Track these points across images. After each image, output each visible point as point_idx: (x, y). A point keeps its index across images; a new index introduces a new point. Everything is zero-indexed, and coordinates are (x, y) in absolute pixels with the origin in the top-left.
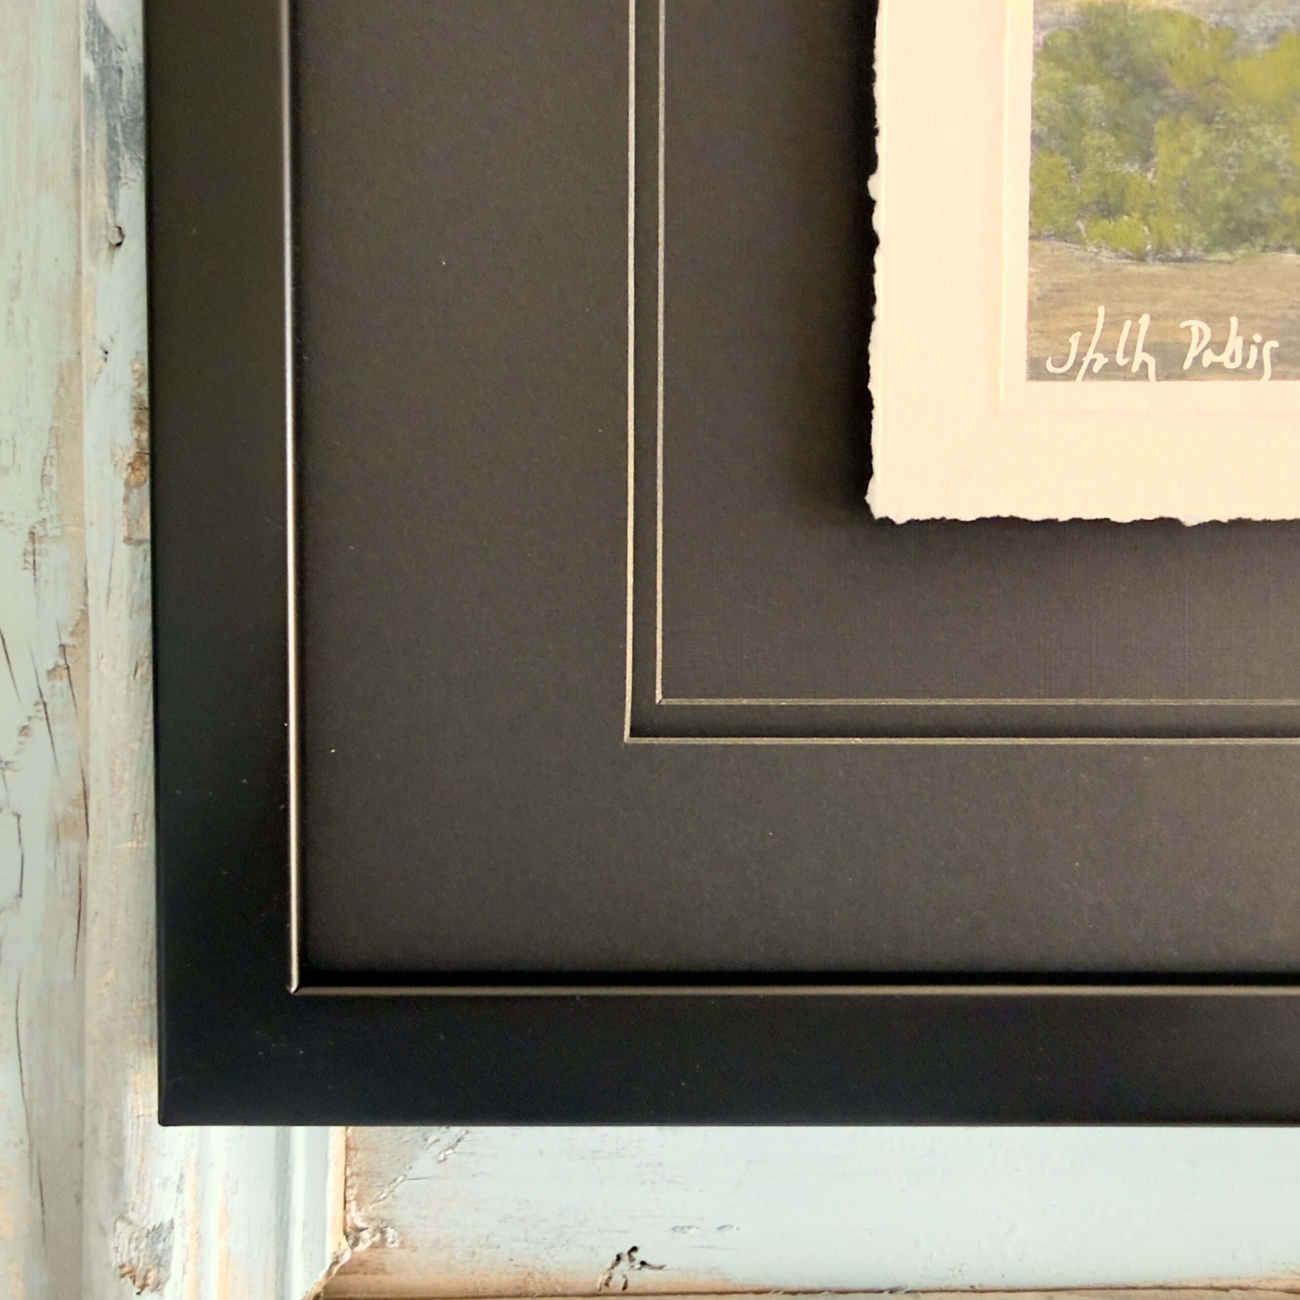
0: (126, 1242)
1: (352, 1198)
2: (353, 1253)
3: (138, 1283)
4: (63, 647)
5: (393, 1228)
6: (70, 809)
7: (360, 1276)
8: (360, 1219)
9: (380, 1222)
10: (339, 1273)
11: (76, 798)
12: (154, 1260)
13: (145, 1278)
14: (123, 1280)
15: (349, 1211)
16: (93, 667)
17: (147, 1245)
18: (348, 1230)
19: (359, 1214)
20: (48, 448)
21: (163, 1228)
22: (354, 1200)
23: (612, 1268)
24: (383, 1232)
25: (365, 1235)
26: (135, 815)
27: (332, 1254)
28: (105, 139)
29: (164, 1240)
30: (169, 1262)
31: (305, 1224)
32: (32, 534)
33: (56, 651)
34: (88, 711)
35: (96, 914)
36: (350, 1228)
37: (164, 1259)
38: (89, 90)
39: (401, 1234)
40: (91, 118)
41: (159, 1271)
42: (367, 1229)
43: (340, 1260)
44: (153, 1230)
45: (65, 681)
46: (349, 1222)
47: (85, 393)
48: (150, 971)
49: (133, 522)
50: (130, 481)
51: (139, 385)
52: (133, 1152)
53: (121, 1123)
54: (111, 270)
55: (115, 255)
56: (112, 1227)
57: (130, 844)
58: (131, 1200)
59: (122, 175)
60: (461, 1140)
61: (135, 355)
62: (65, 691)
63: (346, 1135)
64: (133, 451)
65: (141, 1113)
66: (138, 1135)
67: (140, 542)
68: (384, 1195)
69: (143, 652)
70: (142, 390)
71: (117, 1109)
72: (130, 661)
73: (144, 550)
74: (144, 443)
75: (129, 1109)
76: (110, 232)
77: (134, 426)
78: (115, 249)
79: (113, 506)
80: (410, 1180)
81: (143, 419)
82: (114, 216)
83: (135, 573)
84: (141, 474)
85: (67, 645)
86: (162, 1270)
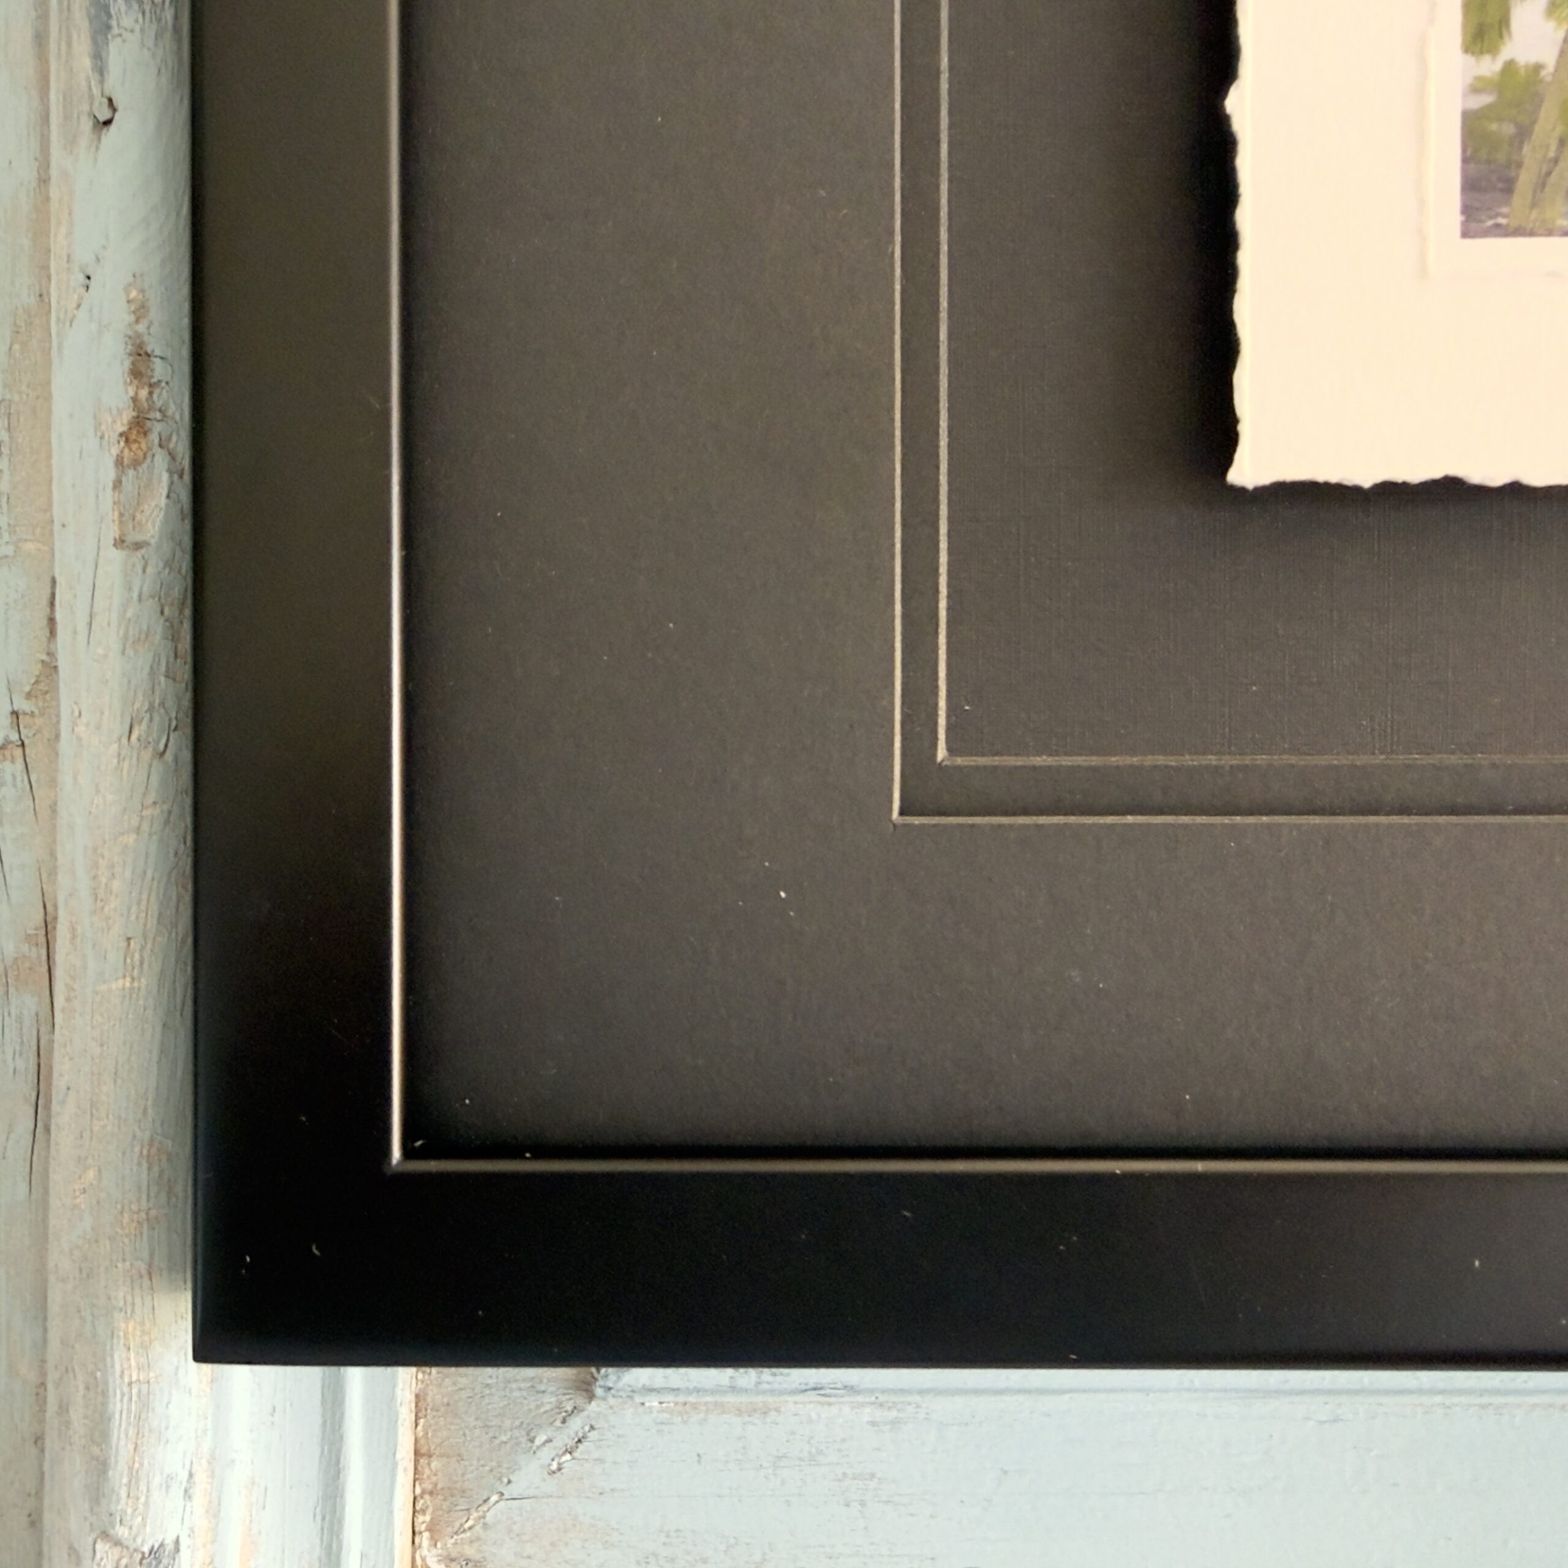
4: (15, 714)
6: (25, 948)
9: (464, 1563)
11: (35, 932)
16: (64, 731)
19: (434, 1551)
21: (164, 1551)
22: (426, 1530)
26: (129, 939)
33: (6, 721)
44: (150, 1554)
45: (19, 763)
46: (419, 1562)
47: (55, 342)
48: (149, 1169)
49: (127, 515)
50: (122, 458)
51: (137, 321)
52: (123, 1436)
53: (105, 1393)
54: (96, 160)
55: (103, 138)
56: (90, 1548)
57: (120, 982)
58: (119, 1507)
59: (114, 23)
60: (583, 1440)
61: (131, 279)
62: (19, 779)
63: (415, 1434)
64: (128, 415)
65: (134, 1378)
66: (129, 1411)
67: (138, 546)
68: (470, 1523)
69: (140, 703)
70: (141, 328)
71: (99, 1374)
72: (122, 716)
73: (143, 557)
74: (146, 405)
75: (118, 1373)
76: (96, 104)
77: (129, 380)
78: (101, 129)
79: (97, 496)
80: (507, 1500)
81: (143, 370)
82: (102, 82)
83: (130, 589)
84: (140, 448)
85: (21, 712)
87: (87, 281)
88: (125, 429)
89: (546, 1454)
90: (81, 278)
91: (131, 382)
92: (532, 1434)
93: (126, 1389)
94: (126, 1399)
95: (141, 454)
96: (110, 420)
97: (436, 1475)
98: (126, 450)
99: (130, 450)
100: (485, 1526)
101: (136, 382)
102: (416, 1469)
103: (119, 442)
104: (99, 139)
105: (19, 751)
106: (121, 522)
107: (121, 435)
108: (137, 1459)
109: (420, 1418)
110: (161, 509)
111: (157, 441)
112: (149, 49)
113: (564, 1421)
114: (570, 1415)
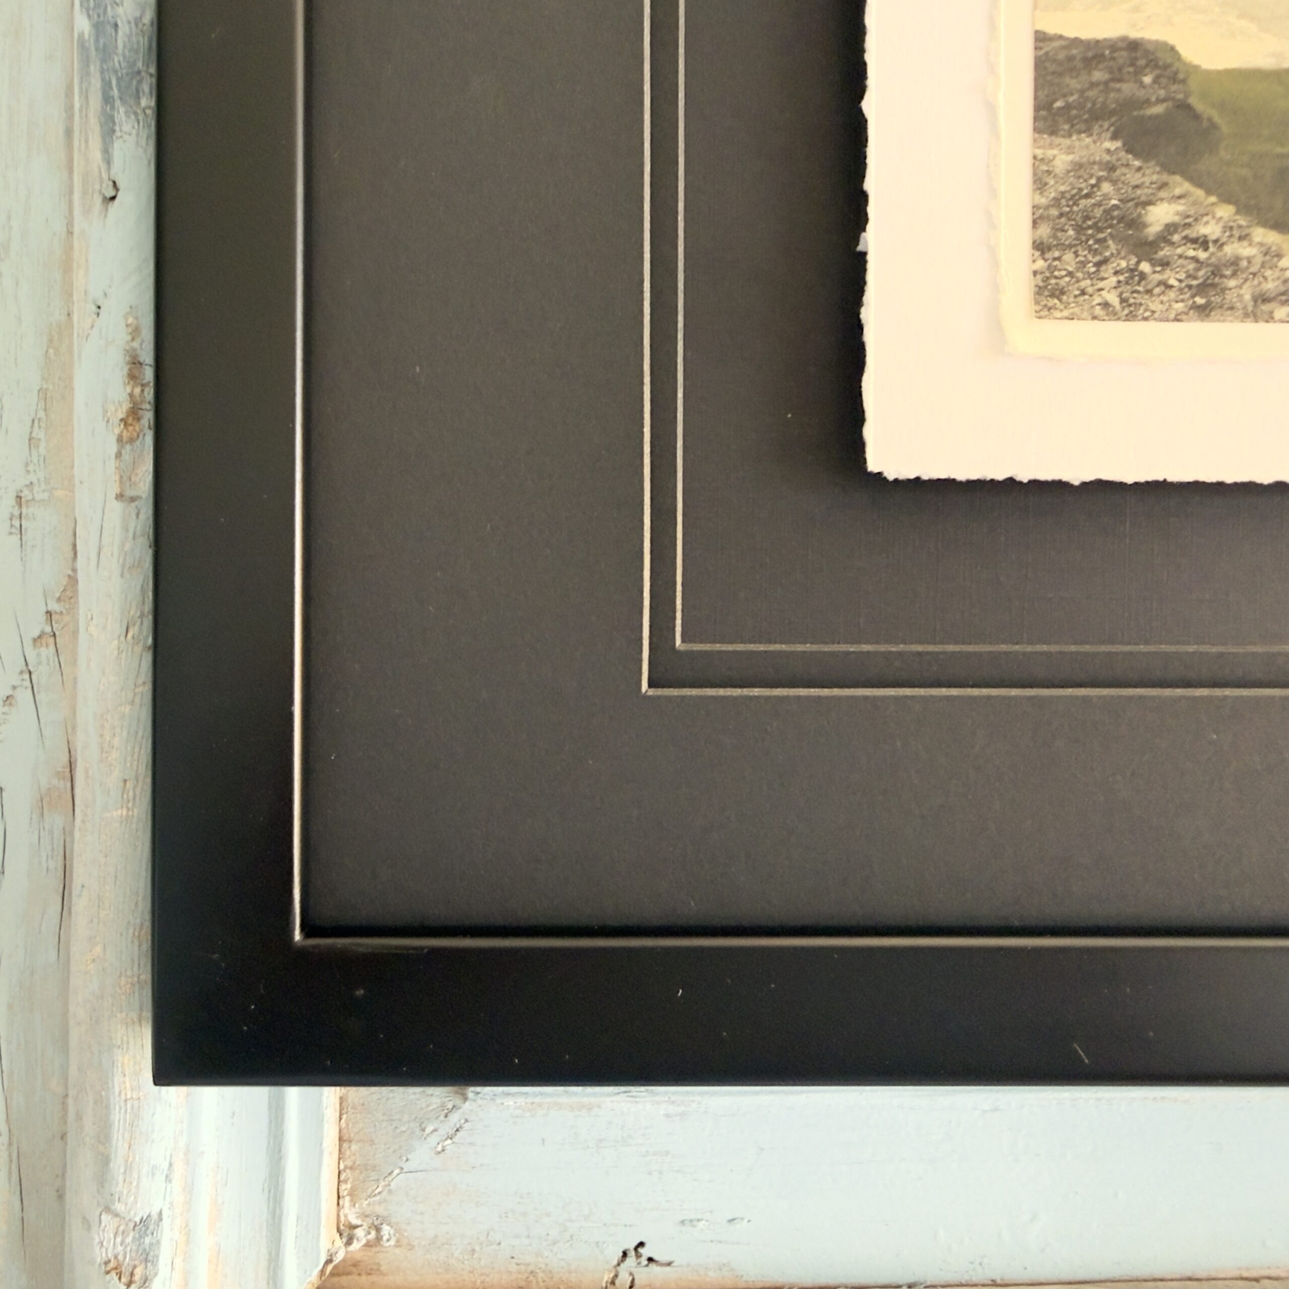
0: (112, 1236)
1: (345, 1193)
2: (347, 1252)
3: (124, 1280)
4: (49, 613)
5: (389, 1224)
6: (55, 782)
7: (355, 1277)
8: (354, 1216)
9: (375, 1218)
10: (332, 1274)
11: (62, 770)
12: (141, 1255)
13: (132, 1274)
14: (109, 1277)
15: (343, 1207)
16: (82, 630)
17: (134, 1238)
18: (342, 1227)
19: (353, 1210)
20: (36, 411)
21: (151, 1220)
22: (348, 1195)
23: (619, 1265)
24: (378, 1230)
25: (359, 1232)
26: (125, 781)
27: (327, 1251)
28: (100, 94)
29: (153, 1233)
30: (157, 1256)
31: (298, 1218)
32: (19, 498)
33: (43, 618)
34: (75, 680)
35: (83, 887)
36: (344, 1225)
37: (152, 1254)
38: (83, 47)
39: (396, 1231)
40: (85, 74)
41: (146, 1267)
42: (361, 1226)
43: (334, 1259)
44: (141, 1222)
45: (52, 649)
46: (342, 1218)
47: (76, 351)
48: (140, 946)
49: (125, 479)
50: (122, 437)
51: (133, 339)
52: (120, 1138)
53: (107, 1107)
54: (104, 225)
55: (109, 208)
56: (97, 1219)
57: (119, 812)
58: (118, 1190)
59: (117, 128)
60: (460, 1130)
61: (128, 310)
62: (51, 660)
63: (340, 1125)
64: (126, 406)
65: (129, 1096)
66: (125, 1120)
67: (133, 499)
68: (379, 1189)
69: (134, 612)
70: (135, 344)
71: (103, 1093)
72: (121, 621)
73: (136, 507)
74: (138, 399)
75: (117, 1093)
76: (104, 186)
77: (127, 381)
78: (108, 203)
79: (104, 463)
80: (406, 1172)
81: (137, 374)
82: (109, 168)
83: (127, 530)
84: (134, 430)
85: (53, 612)
86: (149, 1264)
87: (98, 310)
88: (123, 416)
89: (433, 1139)
90: (94, 307)
91: (129, 383)
92: (423, 1126)
93: (122, 1104)
94: (123, 1111)
95: (135, 434)
96: (113, 409)
97: (354, 1155)
98: (125, 431)
99: (128, 430)
100: (390, 1192)
101: (132, 383)
102: (340, 1150)
103: (120, 425)
104: (107, 210)
105: (52, 639)
106: (121, 482)
107: (121, 420)
108: (130, 1155)
109: (344, 1114)
110: (150, 473)
111: (147, 425)
112: (142, 147)
113: (446, 1116)
114: (450, 1112)
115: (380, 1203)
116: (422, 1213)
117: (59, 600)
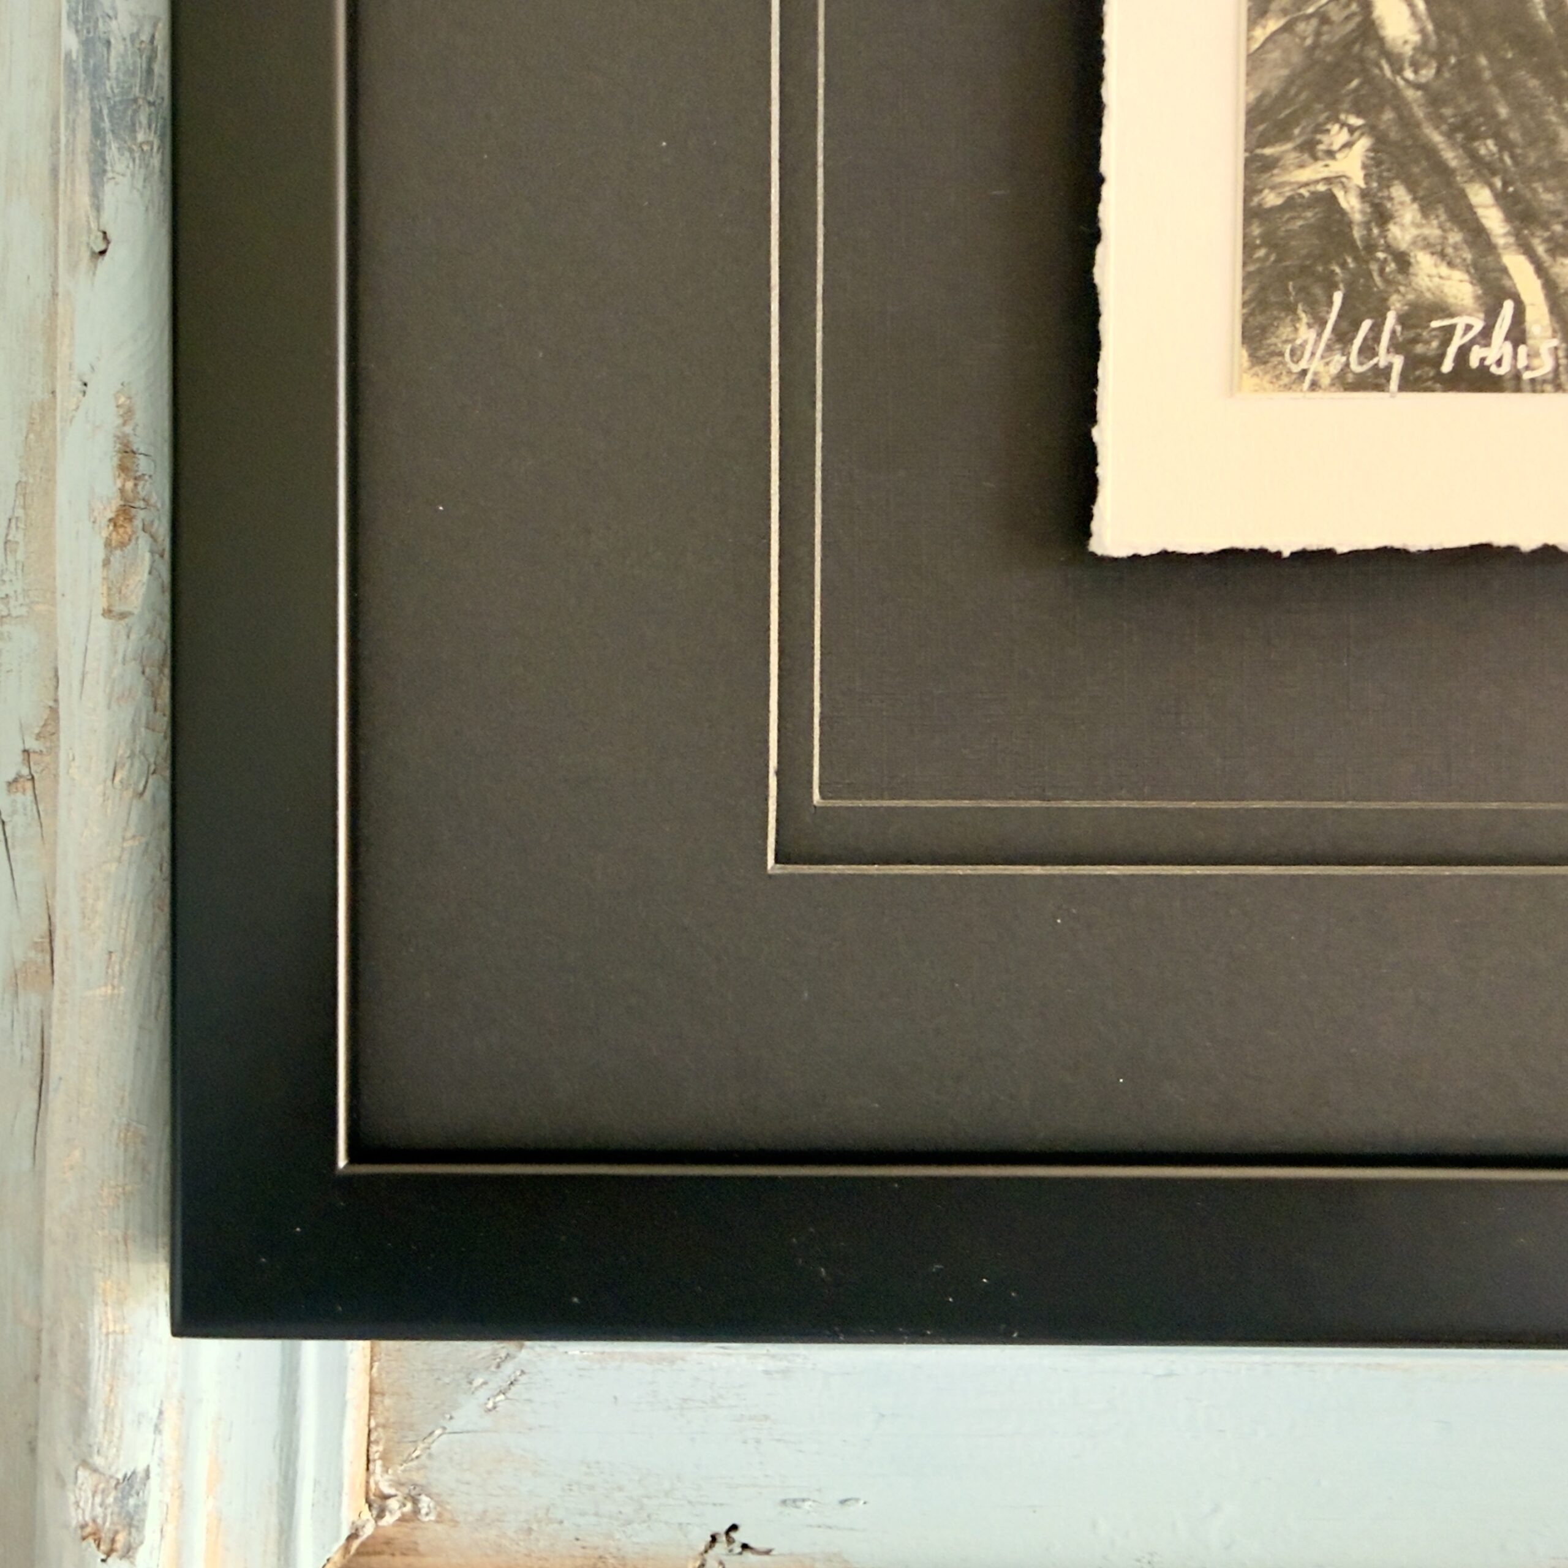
0: (90, 1495)
1: (377, 1456)
2: (377, 1527)
3: (104, 1547)
4: (26, 752)
5: (428, 1495)
6: (32, 954)
7: (386, 1557)
8: (387, 1483)
9: (412, 1487)
10: (358, 1553)
11: (40, 940)
12: (125, 1518)
13: (113, 1541)
14: (84, 1544)
15: (374, 1472)
16: (62, 771)
17: (116, 1499)
18: (372, 1497)
19: (386, 1477)
20: (13, 509)
21: (136, 1478)
22: (380, 1458)
23: (706, 1552)
24: (415, 1501)
25: (393, 1504)
26: (110, 953)
27: (350, 1524)
28: (88, 127)
29: (138, 1494)
30: (143, 1521)
31: (317, 1482)
33: (18, 756)
34: (55, 833)
35: (60, 1079)
36: (374, 1495)
37: (137, 1517)
38: (70, 70)
39: (438, 1503)
40: (72, 102)
41: (130, 1534)
42: (395, 1496)
43: (361, 1533)
44: (124, 1480)
45: (29, 792)
46: (372, 1486)
47: (59, 438)
48: (126, 1150)
49: (115, 589)
50: (111, 540)
51: (124, 423)
52: (100, 1379)
53: (86, 1342)
54: (92, 285)
55: (100, 267)
56: (73, 1474)
57: (103, 989)
58: (97, 1440)
59: (109, 168)
60: (515, 1383)
61: (120, 387)
62: (29, 808)
63: (370, 1374)
64: (116, 503)
65: (111, 1329)
66: (106, 1358)
67: (123, 616)
68: (417, 1453)
69: (123, 751)
70: (128, 429)
71: (81, 1325)
72: (107, 762)
73: (127, 625)
74: (131, 495)
75: (97, 1325)
76: (92, 237)
77: (117, 473)
78: (97, 259)
79: (90, 572)
80: (450, 1433)
81: (129, 465)
82: (98, 218)
83: (116, 652)
84: (125, 532)
85: (31, 750)
86: (133, 1530)
87: (84, 387)
88: (112, 515)
89: (482, 1394)
90: (79, 385)
91: (119, 476)
92: (471, 1377)
93: (103, 1338)
94: (104, 1346)
95: (127, 538)
96: (102, 507)
97: (388, 1410)
98: (114, 534)
99: (118, 533)
100: (430, 1456)
101: (123, 475)
102: (370, 1405)
103: (108, 526)
104: (96, 267)
105: (29, 784)
106: (109, 595)
107: (110, 520)
108: (112, 1398)
109: (375, 1361)
110: (144, 584)
111: (140, 526)
112: (138, 190)
113: (498, 1366)
114: (503, 1361)
115: (418, 1469)
116: (468, 1483)
117: (38, 736)
